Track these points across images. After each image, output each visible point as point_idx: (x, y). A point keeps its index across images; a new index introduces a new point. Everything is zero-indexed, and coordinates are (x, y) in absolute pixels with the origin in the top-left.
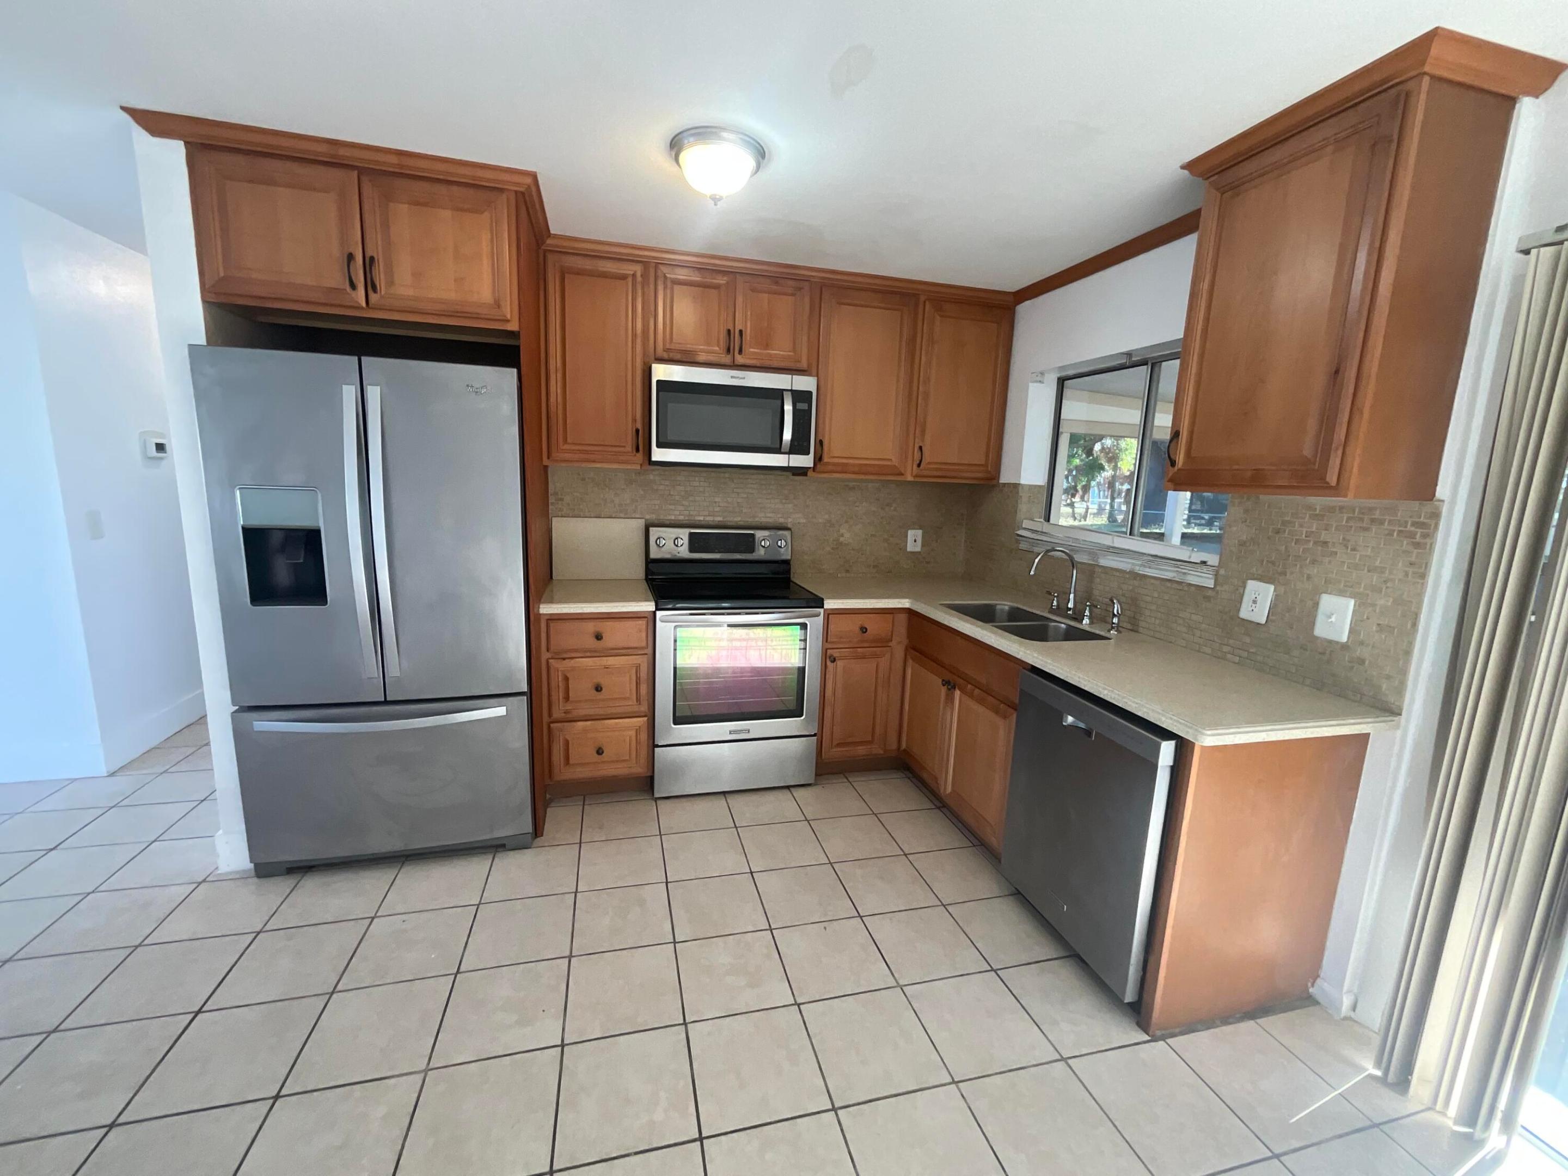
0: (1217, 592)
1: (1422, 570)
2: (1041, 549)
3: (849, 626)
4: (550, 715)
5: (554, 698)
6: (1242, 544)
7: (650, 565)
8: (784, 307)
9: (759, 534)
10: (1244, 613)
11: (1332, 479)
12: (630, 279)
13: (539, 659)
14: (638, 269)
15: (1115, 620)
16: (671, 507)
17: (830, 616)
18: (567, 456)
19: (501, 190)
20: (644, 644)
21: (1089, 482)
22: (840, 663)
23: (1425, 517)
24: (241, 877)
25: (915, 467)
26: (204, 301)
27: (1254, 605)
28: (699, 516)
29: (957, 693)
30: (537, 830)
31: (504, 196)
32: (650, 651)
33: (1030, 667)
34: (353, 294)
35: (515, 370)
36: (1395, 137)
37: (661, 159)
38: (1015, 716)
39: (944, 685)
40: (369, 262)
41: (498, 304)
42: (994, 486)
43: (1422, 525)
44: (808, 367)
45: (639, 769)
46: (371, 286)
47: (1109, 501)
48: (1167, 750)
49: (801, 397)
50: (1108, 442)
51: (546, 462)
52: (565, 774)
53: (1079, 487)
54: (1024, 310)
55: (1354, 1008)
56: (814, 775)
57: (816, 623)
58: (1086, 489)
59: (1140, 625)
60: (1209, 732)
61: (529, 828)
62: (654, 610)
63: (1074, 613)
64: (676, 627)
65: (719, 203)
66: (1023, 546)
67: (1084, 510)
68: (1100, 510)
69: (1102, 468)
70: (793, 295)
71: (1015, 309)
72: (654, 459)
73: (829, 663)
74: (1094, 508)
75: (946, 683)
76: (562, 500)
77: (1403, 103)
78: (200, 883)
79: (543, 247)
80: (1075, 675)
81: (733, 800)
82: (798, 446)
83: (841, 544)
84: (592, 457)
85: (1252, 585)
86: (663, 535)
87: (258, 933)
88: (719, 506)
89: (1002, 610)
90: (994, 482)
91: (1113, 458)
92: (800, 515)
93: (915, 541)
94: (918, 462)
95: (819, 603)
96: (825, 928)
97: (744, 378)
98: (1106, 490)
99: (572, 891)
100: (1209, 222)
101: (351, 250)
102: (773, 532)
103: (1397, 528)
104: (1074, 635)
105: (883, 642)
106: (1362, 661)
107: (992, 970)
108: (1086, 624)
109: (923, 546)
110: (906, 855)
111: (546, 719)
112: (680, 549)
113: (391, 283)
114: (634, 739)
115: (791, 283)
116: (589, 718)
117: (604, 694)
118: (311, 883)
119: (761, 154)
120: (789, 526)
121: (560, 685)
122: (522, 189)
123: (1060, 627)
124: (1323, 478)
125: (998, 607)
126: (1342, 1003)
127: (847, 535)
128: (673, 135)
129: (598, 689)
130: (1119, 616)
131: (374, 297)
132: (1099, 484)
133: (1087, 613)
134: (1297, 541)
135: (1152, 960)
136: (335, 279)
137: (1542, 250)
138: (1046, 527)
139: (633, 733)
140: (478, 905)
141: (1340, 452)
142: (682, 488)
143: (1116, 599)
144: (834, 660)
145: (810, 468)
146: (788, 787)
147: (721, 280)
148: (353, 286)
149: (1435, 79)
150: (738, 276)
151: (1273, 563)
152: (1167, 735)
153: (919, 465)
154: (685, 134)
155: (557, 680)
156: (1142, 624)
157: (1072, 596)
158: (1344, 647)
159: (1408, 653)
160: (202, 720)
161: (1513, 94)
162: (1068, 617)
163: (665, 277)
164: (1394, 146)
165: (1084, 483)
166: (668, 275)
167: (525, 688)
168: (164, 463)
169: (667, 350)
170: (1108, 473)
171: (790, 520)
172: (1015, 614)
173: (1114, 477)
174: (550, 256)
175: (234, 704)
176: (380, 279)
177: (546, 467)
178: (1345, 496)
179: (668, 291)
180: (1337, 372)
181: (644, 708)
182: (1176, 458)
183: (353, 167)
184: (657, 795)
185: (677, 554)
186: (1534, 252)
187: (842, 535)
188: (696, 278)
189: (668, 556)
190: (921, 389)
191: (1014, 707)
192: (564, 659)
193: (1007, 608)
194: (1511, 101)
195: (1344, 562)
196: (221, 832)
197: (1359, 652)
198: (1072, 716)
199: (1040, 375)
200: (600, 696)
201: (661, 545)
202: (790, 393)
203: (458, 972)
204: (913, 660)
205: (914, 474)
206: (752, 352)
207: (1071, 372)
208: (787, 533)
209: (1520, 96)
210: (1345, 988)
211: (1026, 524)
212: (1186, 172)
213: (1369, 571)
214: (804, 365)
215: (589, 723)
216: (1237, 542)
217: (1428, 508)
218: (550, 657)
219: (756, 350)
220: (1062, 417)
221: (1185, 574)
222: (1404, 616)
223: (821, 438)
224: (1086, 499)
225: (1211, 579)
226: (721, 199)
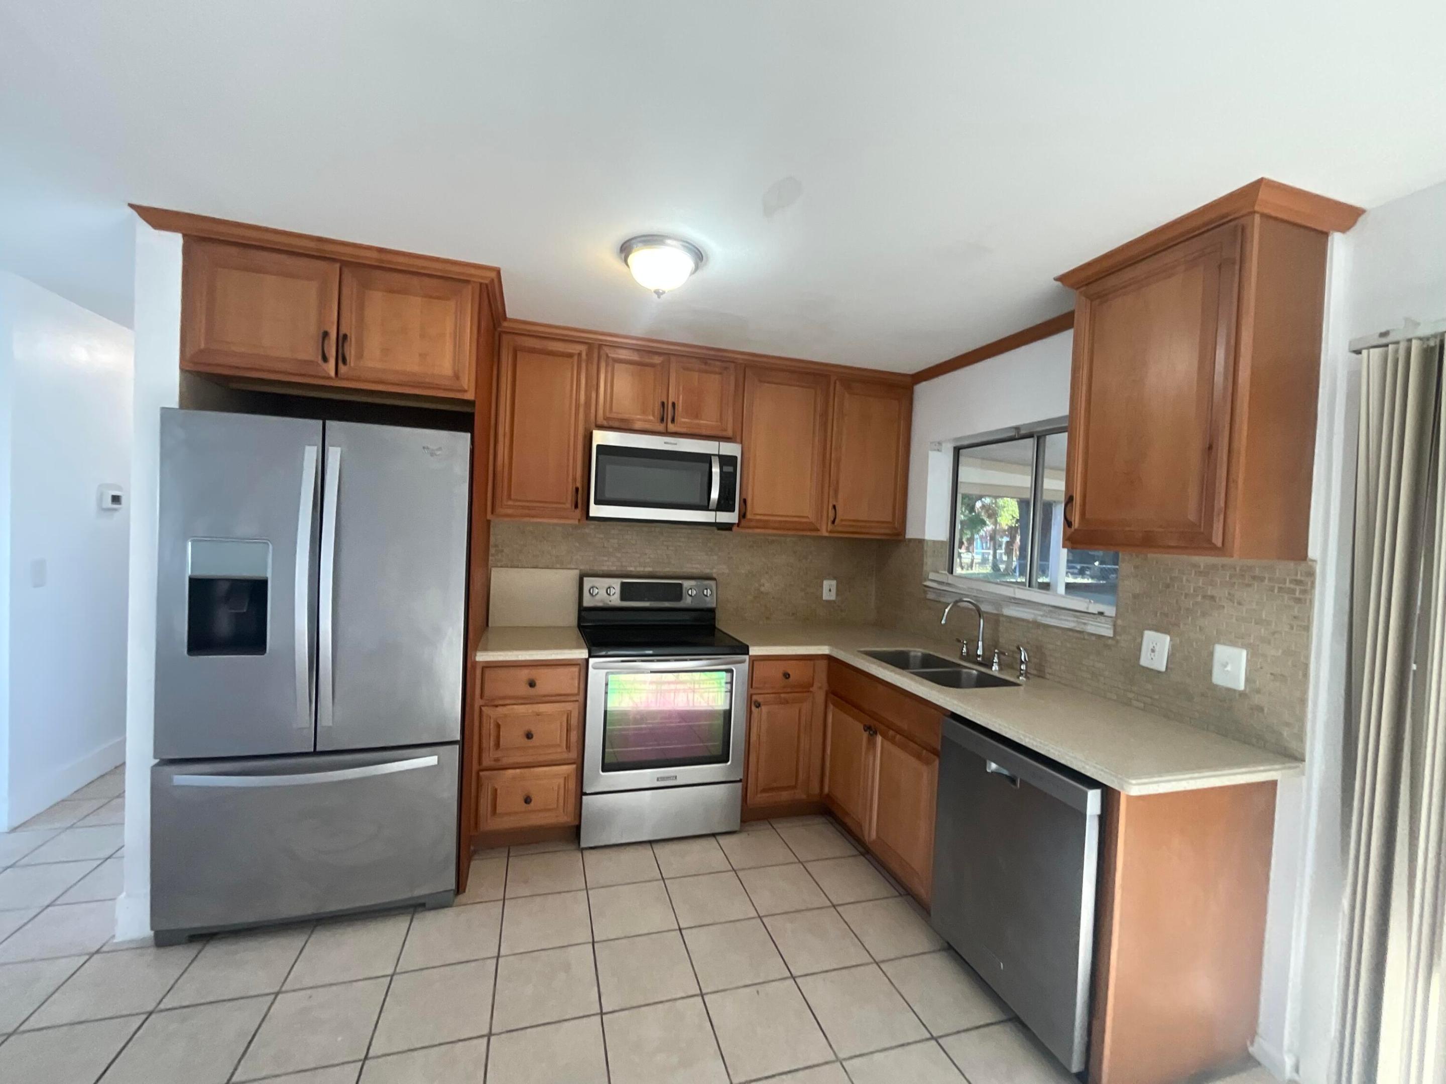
0: (1117, 642)
1: (1305, 624)
2: (951, 600)
3: (774, 671)
4: (480, 762)
5: (485, 745)
6: (1135, 597)
7: (583, 613)
8: (713, 383)
9: (686, 584)
10: (1144, 661)
11: (1217, 540)
12: (576, 358)
13: (472, 706)
14: (583, 348)
15: (1023, 667)
16: (606, 559)
17: (755, 663)
18: (510, 511)
19: (468, 282)
20: (576, 691)
21: (973, 535)
22: (764, 709)
23: (1301, 575)
24: (138, 946)
25: (830, 523)
26: (182, 370)
27: (1153, 654)
28: (631, 566)
29: (879, 739)
30: (460, 887)
31: (470, 287)
32: (581, 698)
33: (950, 713)
34: (324, 365)
35: (469, 435)
36: (1238, 258)
37: (612, 262)
38: (937, 762)
39: (865, 731)
40: (342, 339)
41: (457, 377)
42: (900, 541)
43: (1299, 582)
44: (733, 434)
45: (564, 818)
46: (341, 358)
47: (991, 552)
48: (1093, 800)
49: (727, 461)
50: (987, 501)
51: (489, 517)
52: (491, 824)
53: (964, 540)
54: (922, 390)
55: (1297, 1069)
56: (739, 821)
57: (741, 668)
58: (971, 541)
59: (1046, 671)
60: (1134, 782)
61: (453, 886)
62: (587, 657)
63: (983, 658)
64: (607, 674)
65: (662, 296)
66: (931, 596)
67: (970, 560)
68: (984, 561)
69: (984, 523)
70: (720, 374)
71: (913, 388)
72: (591, 514)
73: (753, 708)
74: (978, 558)
75: (868, 728)
76: (502, 551)
77: (1241, 234)
78: (92, 955)
79: (499, 329)
80: (995, 722)
81: (659, 850)
82: (725, 504)
83: (762, 593)
84: (533, 512)
85: (1149, 635)
86: (597, 585)
87: (150, 1013)
88: (649, 558)
89: (915, 657)
90: (901, 538)
91: (993, 514)
92: (724, 567)
93: (830, 590)
94: (832, 519)
95: (745, 650)
96: (758, 992)
97: (676, 444)
98: (988, 542)
99: (492, 955)
100: (1083, 320)
101: (327, 329)
102: (699, 582)
103: (1277, 586)
104: (986, 681)
105: (805, 687)
106: (1261, 709)
107: (933, 1038)
108: (995, 670)
109: (837, 595)
110: (834, 906)
111: (475, 767)
112: (612, 598)
113: (360, 356)
114: (562, 786)
115: (718, 363)
116: (517, 766)
117: (535, 741)
118: (213, 952)
119: (699, 256)
120: (715, 576)
121: (492, 732)
122: (487, 282)
123: (971, 674)
124: (1209, 540)
125: (912, 654)
126: (1283, 1063)
127: (767, 585)
128: (623, 242)
129: (529, 736)
130: (1026, 662)
131: (343, 369)
132: (981, 537)
133: (996, 660)
134: (1186, 595)
135: (1096, 1023)
136: (310, 353)
137: (1372, 350)
138: (950, 579)
139: (562, 781)
140: (392, 976)
141: (1222, 517)
142: (616, 541)
143: (1022, 648)
144: (758, 706)
145: (734, 524)
146: (714, 835)
147: (657, 360)
148: (325, 359)
149: (1264, 216)
150: (673, 359)
151: (1166, 615)
152: (1093, 783)
153: (833, 522)
154: (633, 241)
155: (489, 727)
156: (1048, 670)
157: (980, 644)
158: (1242, 694)
159: (1303, 701)
160: (120, 767)
161: (1325, 230)
162: (980, 664)
163: (607, 356)
164: (1237, 267)
165: (969, 536)
166: (609, 355)
167: (458, 737)
168: (117, 514)
169: (607, 419)
170: (989, 527)
171: (714, 570)
172: (928, 661)
173: (994, 531)
174: (505, 338)
175: (155, 757)
176: (351, 351)
177: (489, 522)
178: (1232, 556)
179: (610, 369)
180: (1210, 448)
181: (574, 755)
182: (1071, 519)
183: (334, 260)
184: (583, 845)
185: (610, 603)
186: (1365, 352)
187: (763, 585)
188: (635, 357)
189: (600, 604)
190: (833, 456)
191: (935, 752)
192: (497, 706)
193: (919, 654)
194: (1324, 235)
195: (1232, 615)
196: (123, 895)
197: (1257, 699)
198: (995, 762)
199: (937, 445)
200: (530, 743)
201: (594, 594)
202: (717, 457)
203: (366, 1058)
204: (834, 705)
205: (829, 529)
206: (684, 421)
207: (966, 443)
208: (712, 583)
209: (1331, 232)
210: (1285, 1048)
211: (932, 576)
212: (1059, 283)
213: (1256, 623)
214: (729, 433)
215: (518, 771)
216: (1131, 595)
217: (1302, 567)
218: (483, 704)
219: (687, 420)
220: (959, 480)
221: (1085, 624)
222: (1294, 666)
223: (745, 497)
224: (971, 550)
225: (1110, 629)
226: (664, 292)
